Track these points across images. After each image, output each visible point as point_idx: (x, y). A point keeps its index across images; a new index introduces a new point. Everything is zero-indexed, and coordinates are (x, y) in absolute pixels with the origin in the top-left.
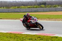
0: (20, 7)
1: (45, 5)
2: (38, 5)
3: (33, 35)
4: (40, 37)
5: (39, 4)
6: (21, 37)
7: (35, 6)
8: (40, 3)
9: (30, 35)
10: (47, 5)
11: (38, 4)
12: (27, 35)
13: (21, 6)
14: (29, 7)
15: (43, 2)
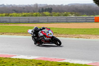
0: (10, 15)
1: (50, 12)
2: (39, 12)
3: (29, 60)
4: (41, 64)
5: (41, 10)
6: (11, 63)
7: (35, 13)
8: (43, 9)
9: (25, 60)
10: (53, 13)
11: (39, 10)
12: (19, 59)
13: (12, 13)
14: (24, 14)
15: (47, 8)
